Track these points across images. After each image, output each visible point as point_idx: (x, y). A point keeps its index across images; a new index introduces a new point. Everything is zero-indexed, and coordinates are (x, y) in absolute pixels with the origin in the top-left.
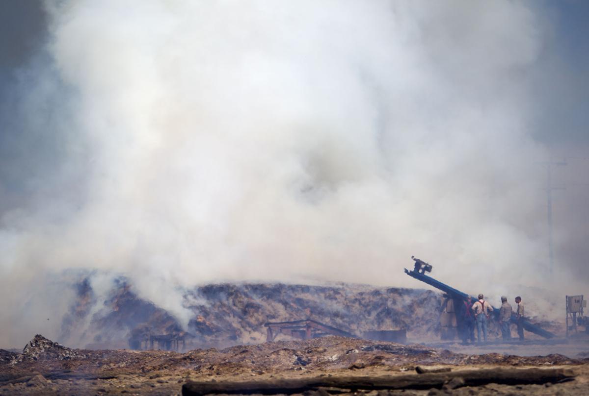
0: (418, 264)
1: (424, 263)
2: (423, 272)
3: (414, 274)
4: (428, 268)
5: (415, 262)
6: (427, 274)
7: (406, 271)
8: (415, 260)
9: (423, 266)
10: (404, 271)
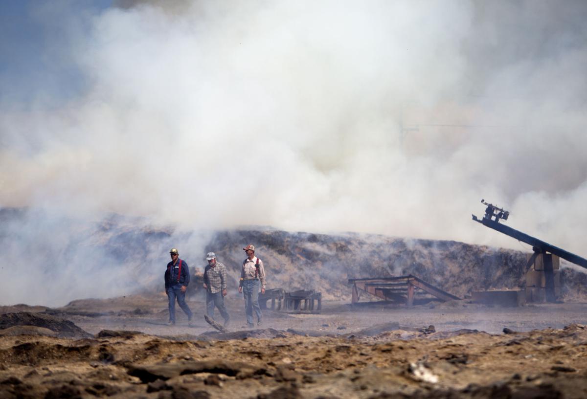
0: (490, 209)
1: (497, 209)
2: (497, 220)
3: (487, 222)
4: (505, 215)
5: (487, 207)
6: (501, 221)
7: (475, 218)
8: (486, 204)
9: (496, 212)
10: (472, 217)
